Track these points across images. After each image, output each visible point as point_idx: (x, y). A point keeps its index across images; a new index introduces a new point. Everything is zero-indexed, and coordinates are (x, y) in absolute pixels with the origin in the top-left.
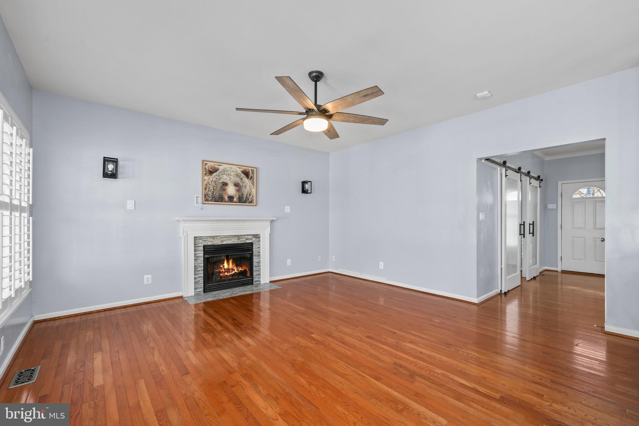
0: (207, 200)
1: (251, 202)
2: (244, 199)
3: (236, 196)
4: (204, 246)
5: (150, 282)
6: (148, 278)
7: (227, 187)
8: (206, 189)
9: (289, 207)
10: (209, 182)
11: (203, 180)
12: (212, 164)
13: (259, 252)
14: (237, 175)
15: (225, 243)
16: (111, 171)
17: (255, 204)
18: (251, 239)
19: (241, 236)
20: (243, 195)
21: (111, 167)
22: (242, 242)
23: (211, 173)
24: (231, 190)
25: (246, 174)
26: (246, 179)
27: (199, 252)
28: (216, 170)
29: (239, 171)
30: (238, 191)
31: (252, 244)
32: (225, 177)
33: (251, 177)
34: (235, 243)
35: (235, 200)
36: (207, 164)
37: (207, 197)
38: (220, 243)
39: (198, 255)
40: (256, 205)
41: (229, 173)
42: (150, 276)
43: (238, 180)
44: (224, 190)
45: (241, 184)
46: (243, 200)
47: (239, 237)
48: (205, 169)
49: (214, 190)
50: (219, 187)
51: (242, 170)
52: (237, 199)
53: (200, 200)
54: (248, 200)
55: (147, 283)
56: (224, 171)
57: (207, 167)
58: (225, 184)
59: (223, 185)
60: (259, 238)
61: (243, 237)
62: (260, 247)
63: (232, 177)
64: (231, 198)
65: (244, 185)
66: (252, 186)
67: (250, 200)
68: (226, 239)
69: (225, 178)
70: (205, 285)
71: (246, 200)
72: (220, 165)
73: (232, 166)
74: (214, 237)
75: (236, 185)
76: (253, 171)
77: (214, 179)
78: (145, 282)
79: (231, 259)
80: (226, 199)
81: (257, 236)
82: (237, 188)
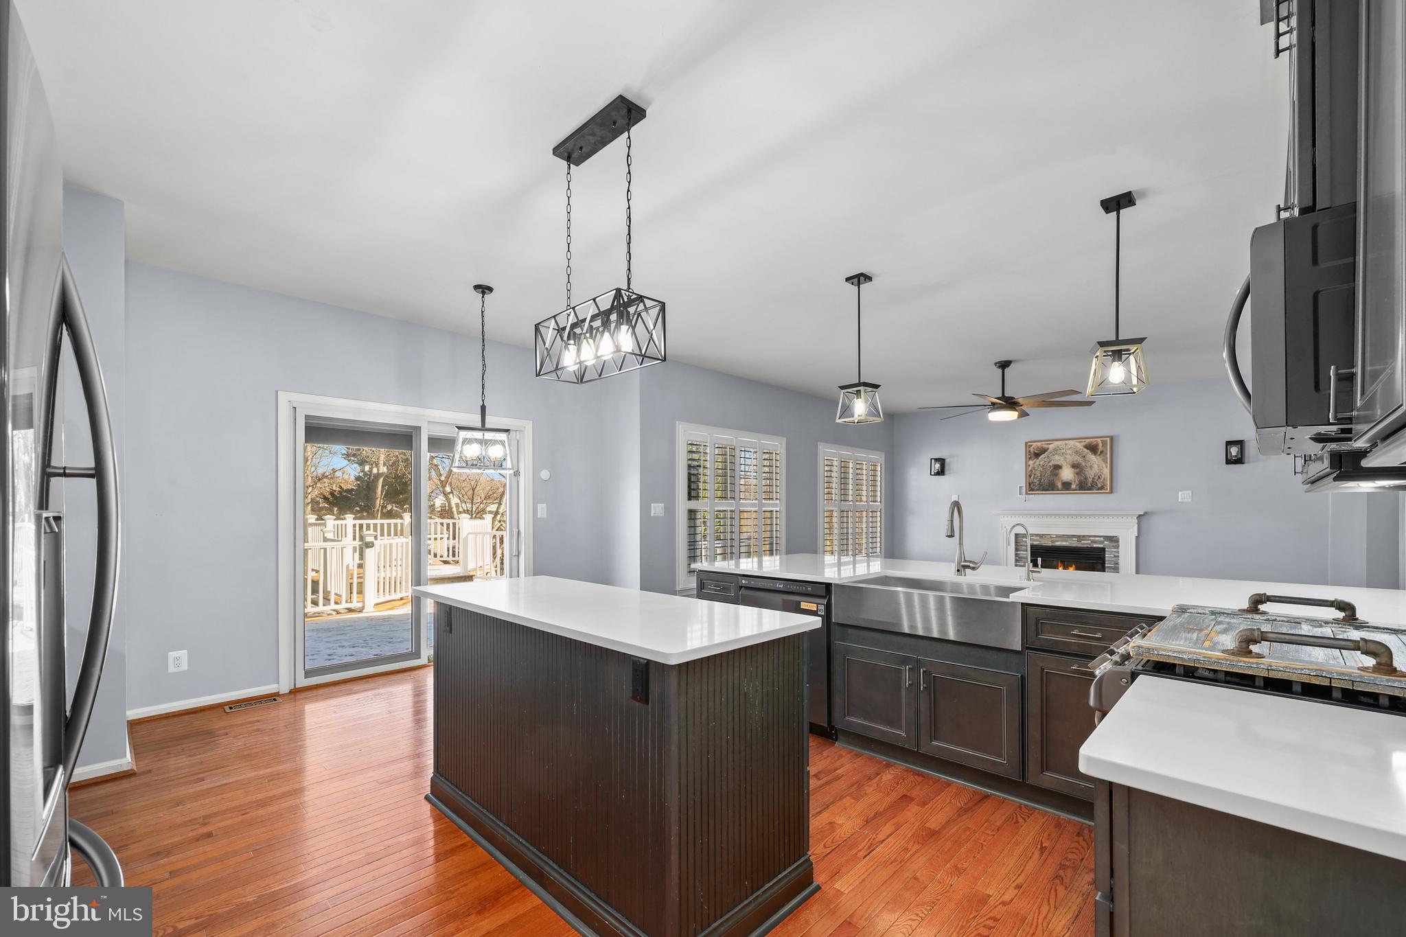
0: (1032, 490)
1: (1102, 488)
2: (1089, 485)
3: (1075, 482)
4: (1032, 546)
7: (1060, 470)
8: (1030, 476)
9: (1190, 492)
10: (1034, 468)
11: (1027, 465)
12: (1039, 444)
13: (1117, 564)
14: (1077, 453)
15: (1058, 544)
16: (938, 470)
17: (1108, 491)
18: (1101, 542)
19: (1084, 536)
20: (1086, 479)
21: (937, 467)
22: (1085, 546)
23: (1037, 455)
24: (1067, 474)
25: (1093, 448)
26: (1093, 456)
27: (1021, 552)
28: (1044, 451)
29: (1080, 446)
30: (1077, 474)
31: (1103, 550)
32: (1057, 457)
33: (1101, 452)
34: (1074, 545)
35: (1073, 486)
36: (1031, 445)
37: (1032, 486)
38: (1050, 544)
39: (1021, 555)
40: (1111, 492)
41: (1063, 451)
43: (1078, 459)
44: (1056, 475)
45: (1084, 464)
46: (1085, 486)
47: (1079, 537)
48: (1029, 451)
49: (1041, 476)
50: (1048, 472)
51: (1084, 444)
52: (1076, 486)
53: (1024, 491)
54: (1097, 485)
56: (1056, 450)
57: (1031, 449)
58: (1058, 467)
59: (1054, 468)
60: (1117, 541)
61: (1087, 538)
62: (1118, 556)
63: (1068, 456)
64: (1067, 486)
65: (1089, 464)
66: (1104, 465)
67: (1099, 486)
68: (1059, 539)
69: (1057, 460)
71: (1092, 486)
72: (1050, 444)
73: (1067, 442)
74: (1041, 536)
75: (1075, 466)
76: (1104, 443)
77: (1041, 463)
79: (1072, 566)
80: (1060, 486)
81: (1114, 540)
82: (1077, 470)
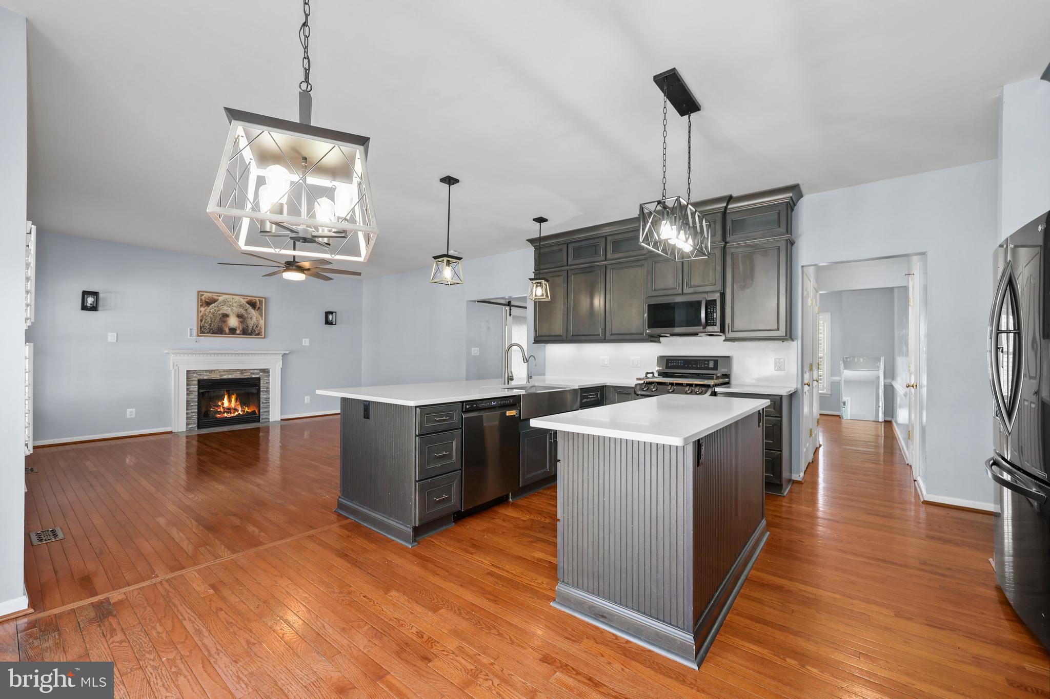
0: (204, 333)
1: (259, 334)
2: (250, 331)
3: (239, 328)
4: (199, 381)
5: (134, 416)
6: (131, 412)
7: (228, 318)
8: (201, 321)
9: (308, 339)
10: (205, 314)
11: (198, 312)
12: (210, 295)
13: (268, 388)
14: (241, 306)
15: (225, 377)
16: (91, 304)
17: (263, 336)
18: (258, 374)
19: (245, 370)
20: (247, 326)
21: (90, 300)
22: (246, 377)
23: (208, 304)
24: (233, 322)
25: (253, 304)
26: (253, 310)
27: (192, 387)
28: (214, 301)
29: (243, 301)
30: (241, 322)
31: (259, 379)
32: (225, 308)
33: (259, 308)
34: (238, 377)
35: (238, 332)
36: (203, 295)
37: (203, 329)
38: (219, 378)
39: (191, 389)
40: (264, 338)
41: (231, 303)
42: (133, 410)
43: (242, 311)
44: (225, 322)
45: (246, 316)
46: (247, 332)
47: (242, 371)
48: (201, 300)
49: (211, 321)
50: (218, 319)
51: (246, 300)
52: (240, 331)
53: (195, 333)
54: (255, 332)
55: (130, 417)
56: (224, 302)
57: (203, 297)
58: (226, 316)
59: (223, 316)
60: (268, 372)
61: (248, 371)
62: (269, 383)
63: (234, 308)
64: (233, 331)
65: (249, 316)
66: (260, 319)
67: (257, 332)
68: (227, 373)
69: (225, 309)
70: (200, 421)
71: (252, 332)
72: (220, 296)
73: (234, 297)
74: (211, 371)
75: (239, 316)
76: (261, 302)
77: (211, 311)
78: (128, 416)
79: (234, 395)
80: (227, 331)
81: (266, 371)
82: (241, 320)
